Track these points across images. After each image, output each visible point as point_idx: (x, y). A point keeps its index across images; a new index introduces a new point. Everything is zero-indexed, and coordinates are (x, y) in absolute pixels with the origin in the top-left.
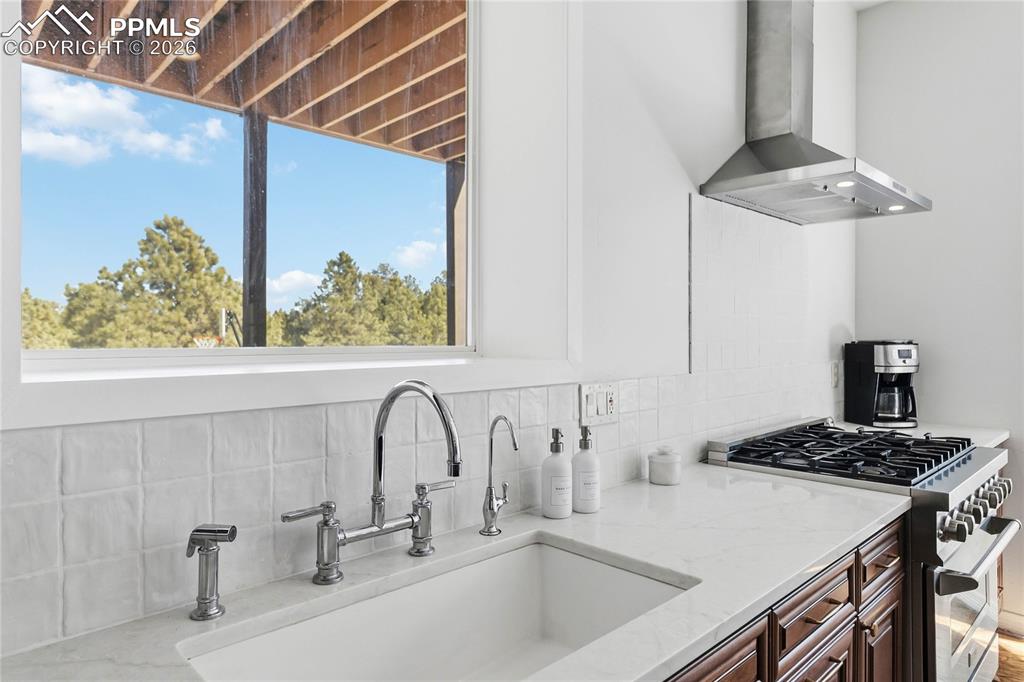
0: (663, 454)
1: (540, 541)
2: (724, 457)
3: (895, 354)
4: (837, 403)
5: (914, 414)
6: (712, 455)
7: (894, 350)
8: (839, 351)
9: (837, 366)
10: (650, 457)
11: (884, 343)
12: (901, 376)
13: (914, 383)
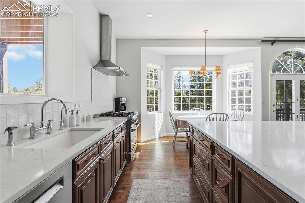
0: (89, 116)
1: (71, 130)
2: (98, 117)
3: (123, 100)
4: (114, 108)
5: (126, 110)
6: (96, 117)
7: (123, 99)
8: (114, 99)
9: (114, 102)
10: (86, 117)
11: (121, 98)
12: (124, 103)
13: (126, 105)
